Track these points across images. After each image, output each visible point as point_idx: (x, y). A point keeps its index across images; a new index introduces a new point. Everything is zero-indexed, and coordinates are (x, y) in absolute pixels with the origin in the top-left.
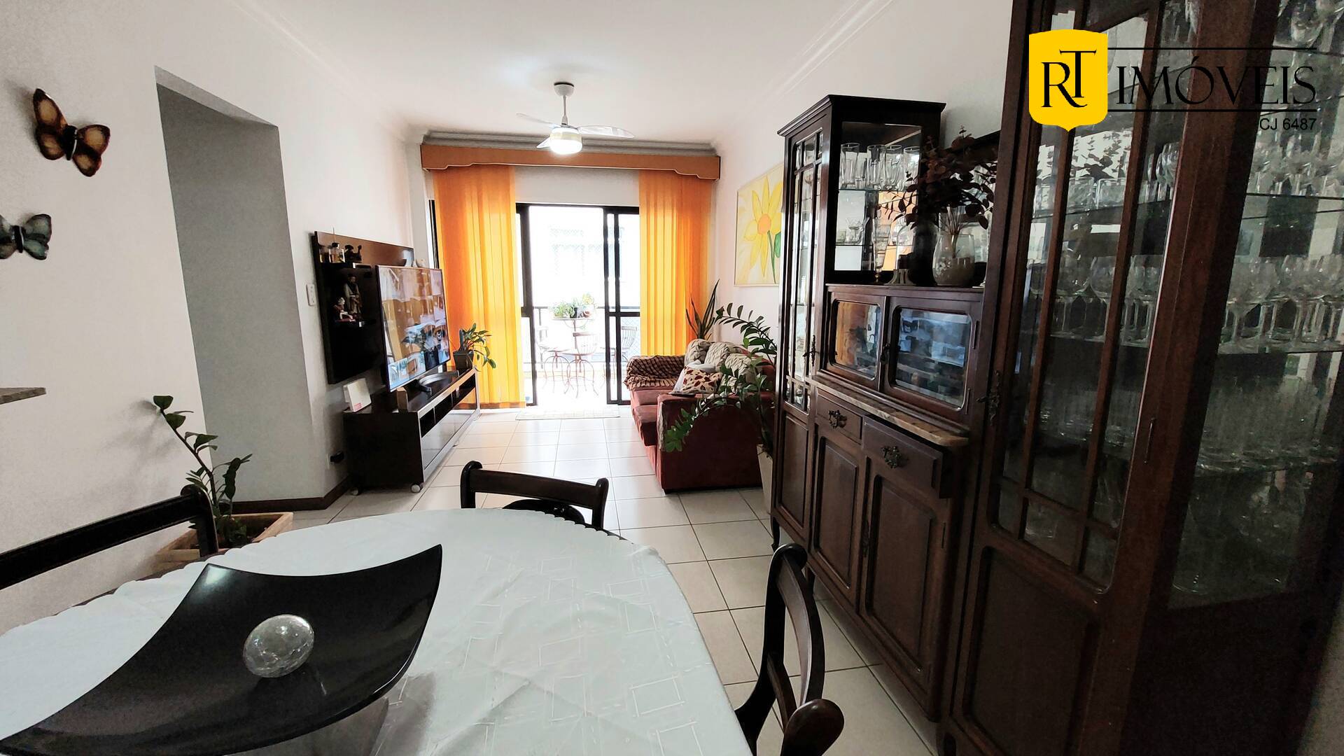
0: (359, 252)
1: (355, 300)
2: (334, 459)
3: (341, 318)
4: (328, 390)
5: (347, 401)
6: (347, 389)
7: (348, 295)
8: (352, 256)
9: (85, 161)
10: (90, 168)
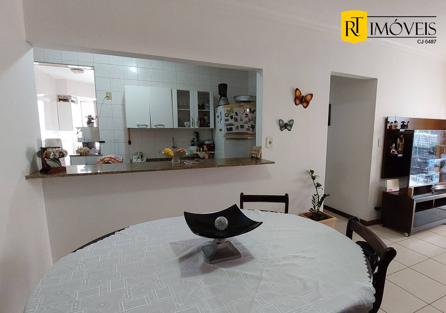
0: (408, 124)
1: (401, 145)
2: (376, 209)
3: (391, 152)
4: (380, 181)
5: (386, 187)
6: (386, 182)
7: (398, 143)
8: (403, 126)
9: (305, 104)
10: (306, 106)
